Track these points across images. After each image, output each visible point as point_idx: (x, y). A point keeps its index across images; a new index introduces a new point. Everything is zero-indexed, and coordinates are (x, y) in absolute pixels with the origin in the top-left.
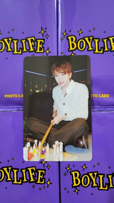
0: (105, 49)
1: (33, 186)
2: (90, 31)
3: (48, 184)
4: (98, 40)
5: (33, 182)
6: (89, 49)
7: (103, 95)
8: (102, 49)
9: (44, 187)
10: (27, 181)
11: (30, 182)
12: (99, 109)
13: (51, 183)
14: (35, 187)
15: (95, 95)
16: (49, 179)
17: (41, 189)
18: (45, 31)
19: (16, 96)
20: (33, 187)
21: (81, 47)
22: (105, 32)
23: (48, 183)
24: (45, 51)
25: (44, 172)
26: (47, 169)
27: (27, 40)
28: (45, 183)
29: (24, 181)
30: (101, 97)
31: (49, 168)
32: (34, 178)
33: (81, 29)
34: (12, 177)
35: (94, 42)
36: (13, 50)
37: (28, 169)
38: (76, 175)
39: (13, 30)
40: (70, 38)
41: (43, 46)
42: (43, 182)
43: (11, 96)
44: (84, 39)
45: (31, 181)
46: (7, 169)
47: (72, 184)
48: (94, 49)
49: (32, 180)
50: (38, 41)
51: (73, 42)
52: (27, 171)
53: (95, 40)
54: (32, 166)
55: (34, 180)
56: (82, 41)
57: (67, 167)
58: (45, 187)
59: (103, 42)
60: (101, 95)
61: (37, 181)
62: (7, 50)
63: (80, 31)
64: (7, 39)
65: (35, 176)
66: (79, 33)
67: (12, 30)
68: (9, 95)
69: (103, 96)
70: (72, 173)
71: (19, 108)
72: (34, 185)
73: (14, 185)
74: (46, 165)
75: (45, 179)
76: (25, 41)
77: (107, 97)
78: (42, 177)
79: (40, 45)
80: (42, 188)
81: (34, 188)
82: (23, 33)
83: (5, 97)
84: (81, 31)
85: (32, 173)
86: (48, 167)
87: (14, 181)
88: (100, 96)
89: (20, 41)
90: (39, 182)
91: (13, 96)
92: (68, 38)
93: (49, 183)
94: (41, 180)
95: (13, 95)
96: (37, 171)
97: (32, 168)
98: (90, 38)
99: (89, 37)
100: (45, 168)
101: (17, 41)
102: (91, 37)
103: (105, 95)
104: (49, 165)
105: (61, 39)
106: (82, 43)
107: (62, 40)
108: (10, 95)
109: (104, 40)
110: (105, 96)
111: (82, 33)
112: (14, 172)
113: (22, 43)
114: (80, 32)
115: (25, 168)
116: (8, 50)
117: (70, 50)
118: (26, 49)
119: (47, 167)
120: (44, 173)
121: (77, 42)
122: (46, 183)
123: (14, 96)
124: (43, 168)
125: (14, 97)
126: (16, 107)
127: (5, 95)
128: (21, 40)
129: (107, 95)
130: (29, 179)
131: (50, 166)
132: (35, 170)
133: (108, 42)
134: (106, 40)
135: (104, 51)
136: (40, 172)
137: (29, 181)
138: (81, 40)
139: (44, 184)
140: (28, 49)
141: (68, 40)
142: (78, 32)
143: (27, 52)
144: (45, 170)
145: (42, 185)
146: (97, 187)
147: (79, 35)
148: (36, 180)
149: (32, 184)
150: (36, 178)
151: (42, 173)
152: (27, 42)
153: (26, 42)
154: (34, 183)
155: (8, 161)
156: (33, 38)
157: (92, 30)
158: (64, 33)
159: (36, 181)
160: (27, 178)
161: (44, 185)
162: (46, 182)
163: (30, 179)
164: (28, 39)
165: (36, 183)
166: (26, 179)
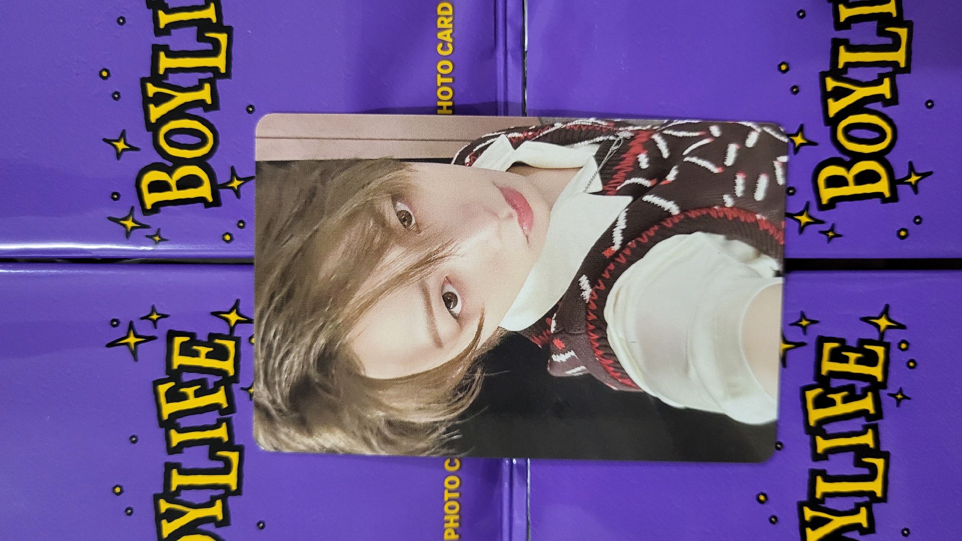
0: (209, 20)
1: (899, 401)
2: (116, 96)
3: (889, 327)
4: (162, 54)
5: (877, 402)
6: (209, 101)
7: (440, 35)
8: (208, 35)
9: (903, 346)
10: (870, 432)
11: (879, 414)
12: (509, 57)
13: (886, 312)
14: (901, 391)
15: (443, 76)
16: (866, 320)
17: (912, 361)
18: (127, 327)
19: (452, 483)
20: (901, 398)
21: (197, 140)
22: (121, 21)
23: (883, 327)
24: (227, 332)
25: (828, 347)
26: (816, 331)
27: (172, 423)
28: (886, 340)
29: (872, 445)
30: (450, 46)
31: (813, 322)
32: (859, 392)
33: (105, 140)
34: (849, 504)
35: (170, 75)
36: (221, 492)
37: (812, 423)
38: (834, 181)
39: (118, 490)
40: (150, 199)
41: (205, 339)
42: (880, 350)
43: (452, 508)
44: (154, 128)
45: (872, 411)
46: (814, 529)
47: (878, 200)
48: (210, 75)
49: (867, 403)
50: (175, 366)
51: (172, 182)
52: (825, 427)
53: (161, 72)
54: (799, 403)
55: (870, 394)
56: (167, 136)
57: (797, 224)
58: (904, 341)
59: (173, 31)
60: (440, 45)
61: (871, 378)
62: (219, 524)
63: (115, 147)
64: (164, 522)
65: (851, 388)
66: (124, 150)
67: (118, 494)
68: (446, 518)
69: (445, 36)
70: (824, 202)
71: (515, 471)
72: (894, 396)
73: (890, 494)
74: (796, 335)
75: (863, 342)
76: (173, 433)
77: (450, 12)
78: (853, 356)
79: (196, 354)
80: (907, 356)
81: (905, 397)
82: (134, 440)
83: (457, 537)
84: (118, 141)
85: (833, 403)
86: (804, 323)
87: (872, 494)
88: (445, 48)
89: (174, 458)
90: (876, 372)
91: (450, 500)
92: (149, 207)
93: (883, 323)
94: (870, 359)
95: (447, 496)
96: (823, 381)
97: (810, 406)
98: (150, 94)
99: (147, 101)
100: (810, 339)
101: (174, 472)
102: (144, 90)
103: (439, 25)
104: (794, 321)
105: (157, 243)
106: (175, 138)
107: (162, 240)
108: (445, 514)
109: (162, 26)
110: (446, 21)
111: (123, 135)
112: (826, 495)
113: (183, 445)
114: (121, 145)
115: (808, 438)
116: (220, 517)
117: (210, 199)
118: (217, 426)
119: (804, 328)
120: (836, 345)
121: (170, 164)
122: (882, 335)
123: (450, 492)
124: (811, 350)
125: (457, 495)
126: (506, 485)
127: (446, 537)
128: (172, 451)
129: (439, 12)
130: (862, 421)
131: (803, 316)
132: (819, 391)
133: (170, 6)
134: (161, 13)
135: (219, 27)
136: (828, 366)
137: (871, 421)
138: (163, 143)
139: (887, 346)
140: (214, 416)
141: (162, 209)
142: (119, 155)
143: (234, 423)
144: (821, 341)
145: (891, 354)
146: (898, 76)
147: (137, 149)
148: (866, 384)
149: (888, 403)
150: (860, 385)
151: (836, 356)
152: (183, 422)
153: (182, 426)
154: (883, 393)
155: (773, 520)
156: (163, 389)
157: (112, 85)
158: (124, 226)
159: (874, 386)
160: (860, 429)
161: (894, 348)
162: (876, 337)
163: (863, 413)
164: (165, 416)
165: (884, 385)
166: (864, 433)
